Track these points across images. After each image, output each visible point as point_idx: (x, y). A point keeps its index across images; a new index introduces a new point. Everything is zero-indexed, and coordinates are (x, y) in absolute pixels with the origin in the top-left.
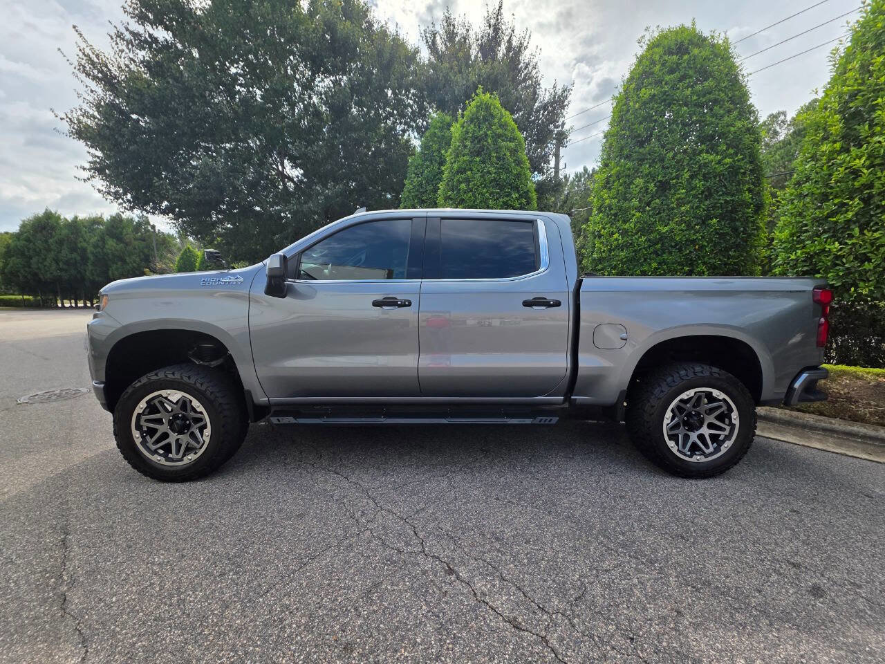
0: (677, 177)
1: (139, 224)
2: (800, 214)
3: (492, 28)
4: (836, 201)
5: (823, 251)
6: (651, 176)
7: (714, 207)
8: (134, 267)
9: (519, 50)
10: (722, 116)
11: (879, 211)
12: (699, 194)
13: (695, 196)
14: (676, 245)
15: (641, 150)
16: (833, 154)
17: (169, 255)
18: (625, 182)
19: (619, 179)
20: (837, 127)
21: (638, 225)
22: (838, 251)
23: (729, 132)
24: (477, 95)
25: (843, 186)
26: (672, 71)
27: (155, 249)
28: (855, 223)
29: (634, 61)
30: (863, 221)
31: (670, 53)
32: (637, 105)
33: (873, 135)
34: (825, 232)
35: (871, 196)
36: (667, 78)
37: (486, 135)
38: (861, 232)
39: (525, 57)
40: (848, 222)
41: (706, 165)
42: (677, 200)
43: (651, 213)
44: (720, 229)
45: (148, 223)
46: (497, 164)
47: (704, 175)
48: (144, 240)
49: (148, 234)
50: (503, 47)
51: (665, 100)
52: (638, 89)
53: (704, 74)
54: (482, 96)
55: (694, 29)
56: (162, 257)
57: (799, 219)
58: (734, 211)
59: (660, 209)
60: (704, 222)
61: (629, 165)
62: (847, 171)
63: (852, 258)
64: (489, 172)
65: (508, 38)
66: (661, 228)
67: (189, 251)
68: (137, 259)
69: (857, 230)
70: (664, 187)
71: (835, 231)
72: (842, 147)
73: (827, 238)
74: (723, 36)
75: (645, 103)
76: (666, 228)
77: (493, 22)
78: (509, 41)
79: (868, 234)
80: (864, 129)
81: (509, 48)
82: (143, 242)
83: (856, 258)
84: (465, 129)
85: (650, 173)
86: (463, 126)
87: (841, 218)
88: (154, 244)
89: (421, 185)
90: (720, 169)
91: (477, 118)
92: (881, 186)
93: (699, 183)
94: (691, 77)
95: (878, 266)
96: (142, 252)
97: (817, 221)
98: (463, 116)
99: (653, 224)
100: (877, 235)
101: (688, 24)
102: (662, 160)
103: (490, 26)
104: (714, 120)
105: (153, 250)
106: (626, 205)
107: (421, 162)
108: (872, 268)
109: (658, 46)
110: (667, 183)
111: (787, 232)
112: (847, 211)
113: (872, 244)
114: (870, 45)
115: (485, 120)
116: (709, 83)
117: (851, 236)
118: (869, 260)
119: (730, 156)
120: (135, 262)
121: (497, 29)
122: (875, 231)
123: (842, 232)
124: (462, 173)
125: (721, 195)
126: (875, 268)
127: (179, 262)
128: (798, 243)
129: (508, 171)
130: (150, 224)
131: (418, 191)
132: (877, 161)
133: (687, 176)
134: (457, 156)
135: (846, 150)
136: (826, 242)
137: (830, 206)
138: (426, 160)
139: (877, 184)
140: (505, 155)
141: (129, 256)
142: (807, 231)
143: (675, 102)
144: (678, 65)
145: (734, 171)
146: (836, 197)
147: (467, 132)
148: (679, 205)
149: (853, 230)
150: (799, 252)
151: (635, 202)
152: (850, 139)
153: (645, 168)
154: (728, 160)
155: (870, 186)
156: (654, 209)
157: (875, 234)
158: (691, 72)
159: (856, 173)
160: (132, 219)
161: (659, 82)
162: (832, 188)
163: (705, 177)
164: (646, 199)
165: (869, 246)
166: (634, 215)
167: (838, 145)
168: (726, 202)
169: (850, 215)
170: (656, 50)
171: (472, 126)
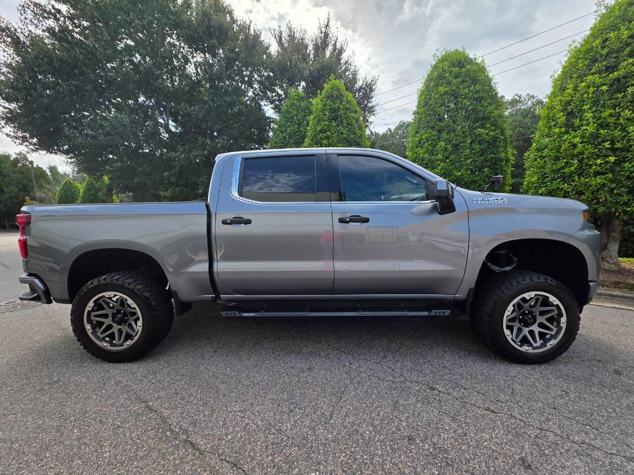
0: (464, 142)
1: (16, 160)
2: (542, 167)
3: (323, 34)
4: (565, 161)
5: (558, 188)
6: (448, 141)
7: (486, 161)
8: (12, 196)
9: (341, 51)
10: (487, 107)
11: (587, 167)
12: (477, 153)
13: (475, 154)
14: (465, 183)
15: (441, 124)
16: (560, 135)
17: (48, 186)
18: (432, 144)
19: (428, 142)
20: (562, 119)
21: (442, 171)
22: (567, 189)
23: (491, 116)
24: (330, 80)
25: (568, 153)
26: (456, 77)
27: (34, 180)
28: (575, 173)
29: (430, 68)
30: (579, 172)
31: (454, 66)
32: (437, 96)
33: (582, 125)
34: (558, 178)
35: (583, 159)
36: (454, 81)
37: (339, 108)
38: (579, 178)
39: (345, 56)
40: (571, 173)
41: (479, 135)
42: (464, 156)
43: (449, 163)
44: (489, 174)
45: (27, 159)
46: (347, 127)
47: (479, 142)
48: (22, 173)
49: (26, 168)
50: (330, 48)
51: (453, 94)
52: (437, 86)
53: (475, 81)
54: (334, 81)
55: (464, 52)
56: (40, 187)
57: (542, 170)
58: (495, 164)
59: (455, 162)
60: (480, 169)
61: (434, 133)
62: (569, 144)
63: (574, 193)
64: (342, 133)
65: (333, 42)
66: (456, 173)
67: (70, 183)
68: (15, 189)
69: (576, 177)
70: (456, 147)
71: (564, 178)
72: (565, 131)
73: (560, 181)
74: (481, 59)
75: (442, 95)
76: (459, 173)
77: (323, 30)
78: (335, 45)
79: (582, 179)
80: (577, 122)
81: (335, 49)
82: (21, 175)
83: (576, 193)
84: (323, 103)
85: (447, 139)
86: (322, 101)
87: (567, 170)
88: (33, 176)
89: (285, 138)
90: (488, 138)
91: (332, 96)
92: (588, 154)
93: (477, 147)
94: (467, 82)
95: (589, 197)
96: (20, 183)
97: (554, 172)
98: (321, 94)
99: (451, 170)
100: (587, 180)
101: (461, 50)
102: (454, 131)
103: (321, 33)
104: (482, 108)
105: (31, 181)
106: (433, 158)
107: (284, 123)
108: (585, 198)
109: (446, 60)
110: (458, 145)
111: (536, 178)
112: (570, 167)
113: (585, 185)
114: (575, 76)
115: (338, 98)
116: (478, 87)
117: (573, 181)
118: (584, 194)
119: (492, 131)
120: (12, 192)
121: (326, 35)
122: (587, 178)
123: (568, 179)
124: (323, 133)
125: (489, 154)
126: (587, 198)
127: (60, 192)
128: (543, 183)
129: (355, 134)
130: (28, 160)
131: (282, 143)
132: (585, 140)
133: (469, 141)
134: (319, 121)
135: (567, 132)
136: (559, 184)
137: (561, 163)
138: (288, 122)
139: (586, 152)
140: (352, 122)
141: (7, 186)
142: (548, 177)
143: (460, 96)
144: (459, 73)
145: (495, 139)
146: (563, 159)
147: (325, 105)
148: (466, 159)
149: (574, 177)
150: (544, 189)
151: (440, 156)
152: (569, 127)
153: (444, 135)
154: (492, 133)
155: (582, 153)
156: (451, 161)
157: (586, 180)
158: (467, 79)
159: (575, 146)
160: (9, 155)
161: (449, 83)
162: (561, 153)
163: (480, 143)
164: (447, 154)
165: (583, 186)
166: (439, 165)
167: (563, 130)
168: (492, 158)
169: (572, 169)
170: (445, 63)
171: (329, 101)
